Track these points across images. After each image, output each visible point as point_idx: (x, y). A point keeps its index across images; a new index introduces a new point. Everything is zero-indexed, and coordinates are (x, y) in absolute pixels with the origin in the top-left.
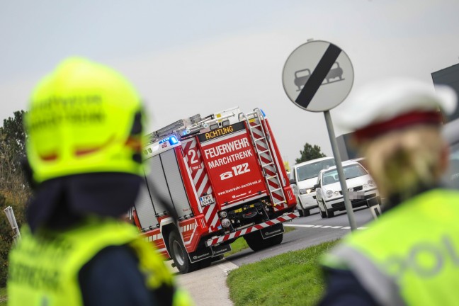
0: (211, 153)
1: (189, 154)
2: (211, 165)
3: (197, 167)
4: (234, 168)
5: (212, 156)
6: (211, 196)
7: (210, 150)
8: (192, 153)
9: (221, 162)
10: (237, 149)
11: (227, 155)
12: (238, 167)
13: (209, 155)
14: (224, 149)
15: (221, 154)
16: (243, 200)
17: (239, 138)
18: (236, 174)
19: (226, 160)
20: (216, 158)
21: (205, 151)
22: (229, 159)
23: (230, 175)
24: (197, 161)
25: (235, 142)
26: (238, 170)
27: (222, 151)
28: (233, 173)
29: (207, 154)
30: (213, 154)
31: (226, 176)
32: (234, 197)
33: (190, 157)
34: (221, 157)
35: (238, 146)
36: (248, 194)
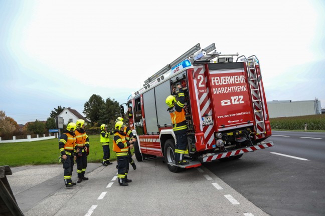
0: (216, 81)
2: (215, 91)
3: (203, 91)
4: (232, 98)
5: (217, 84)
6: (211, 117)
7: (216, 78)
8: (200, 78)
9: (223, 90)
10: (236, 83)
11: (228, 85)
12: (235, 97)
13: (214, 83)
14: (227, 80)
15: (224, 84)
16: (236, 125)
17: (239, 74)
18: (233, 103)
19: (227, 90)
20: (220, 86)
21: (212, 78)
22: (229, 90)
23: (229, 103)
24: (203, 86)
25: (235, 77)
26: (235, 100)
27: (225, 82)
28: (231, 102)
29: (213, 81)
30: (218, 82)
31: (226, 103)
32: (229, 122)
33: (198, 81)
34: (223, 86)
35: (237, 81)
36: (240, 122)
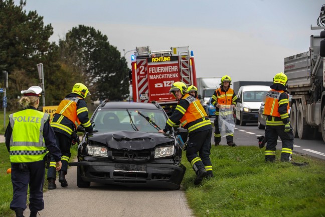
0: (153, 70)
1: (140, 68)
2: (151, 77)
3: (143, 77)
4: (165, 82)
5: (153, 72)
6: (147, 95)
7: (152, 68)
8: (142, 68)
9: (158, 77)
10: (169, 71)
11: (163, 73)
12: (167, 82)
13: (151, 71)
14: (161, 70)
15: (159, 72)
16: (166, 102)
17: (173, 65)
18: (165, 86)
19: (161, 76)
20: (155, 74)
21: (150, 68)
22: (163, 76)
23: (161, 86)
24: (144, 73)
25: (169, 67)
26: (167, 84)
27: (160, 71)
28: (163, 85)
29: (150, 70)
30: (154, 71)
31: (159, 86)
32: (160, 99)
33: (140, 70)
34: (158, 74)
35: (171, 70)
36: (169, 99)
